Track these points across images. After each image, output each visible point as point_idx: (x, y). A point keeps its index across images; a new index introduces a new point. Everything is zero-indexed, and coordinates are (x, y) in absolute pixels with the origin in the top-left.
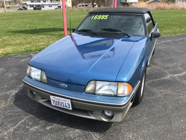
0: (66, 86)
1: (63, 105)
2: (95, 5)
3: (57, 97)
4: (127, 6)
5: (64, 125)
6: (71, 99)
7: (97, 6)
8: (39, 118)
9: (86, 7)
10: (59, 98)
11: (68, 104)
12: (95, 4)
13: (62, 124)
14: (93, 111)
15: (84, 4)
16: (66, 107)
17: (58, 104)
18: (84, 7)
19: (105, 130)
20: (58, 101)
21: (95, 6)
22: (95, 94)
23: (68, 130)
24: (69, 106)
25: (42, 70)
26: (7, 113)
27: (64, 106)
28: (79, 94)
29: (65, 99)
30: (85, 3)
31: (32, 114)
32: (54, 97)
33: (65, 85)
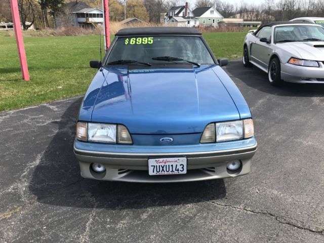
0: (171, 140)
1: (171, 170)
2: (29, 26)
3: (161, 160)
4: (90, 28)
5: (165, 205)
6: (187, 156)
7: (32, 27)
8: (114, 209)
9: (9, 29)
10: (165, 159)
11: (181, 165)
12: (27, 23)
13: (160, 205)
14: (214, 168)
15: (6, 24)
16: (177, 172)
17: (163, 170)
18: (5, 29)
19: (222, 194)
20: (163, 164)
21: (29, 28)
22: (215, 142)
23: (176, 209)
24: (183, 168)
25: (117, 124)
26: (46, 219)
27: (174, 170)
28: (195, 147)
29: (176, 159)
30: (6, 22)
31: (97, 208)
32: (157, 160)
33: (168, 139)
